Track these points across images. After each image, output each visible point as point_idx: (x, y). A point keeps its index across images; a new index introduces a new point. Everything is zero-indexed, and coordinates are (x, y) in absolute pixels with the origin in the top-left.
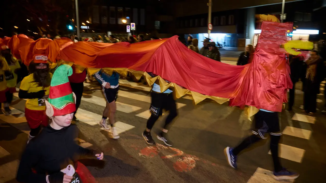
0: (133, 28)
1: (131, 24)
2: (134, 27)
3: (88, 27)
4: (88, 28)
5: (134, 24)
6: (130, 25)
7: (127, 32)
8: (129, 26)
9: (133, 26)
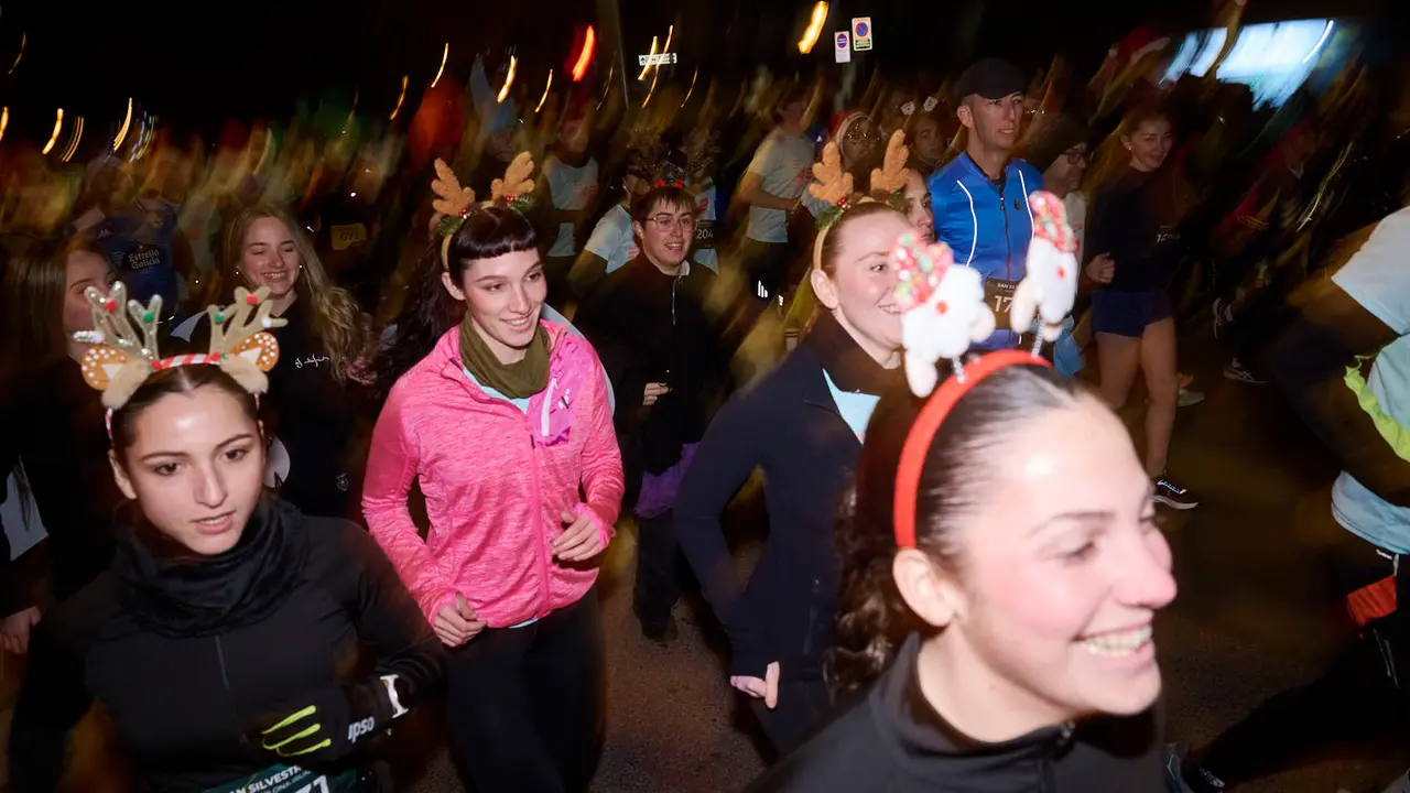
0: (865, 41)
1: (855, 22)
2: (869, 35)
3: (675, 59)
4: (672, 60)
5: (867, 21)
6: (849, 29)
7: (838, 60)
8: (847, 34)
9: (862, 27)
